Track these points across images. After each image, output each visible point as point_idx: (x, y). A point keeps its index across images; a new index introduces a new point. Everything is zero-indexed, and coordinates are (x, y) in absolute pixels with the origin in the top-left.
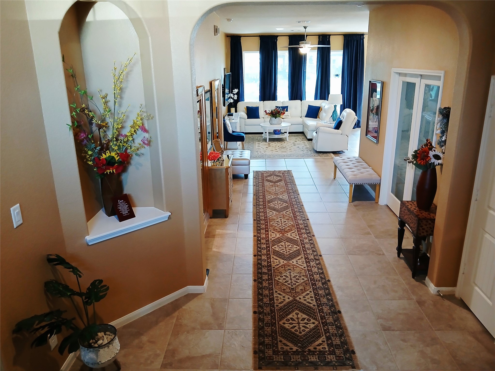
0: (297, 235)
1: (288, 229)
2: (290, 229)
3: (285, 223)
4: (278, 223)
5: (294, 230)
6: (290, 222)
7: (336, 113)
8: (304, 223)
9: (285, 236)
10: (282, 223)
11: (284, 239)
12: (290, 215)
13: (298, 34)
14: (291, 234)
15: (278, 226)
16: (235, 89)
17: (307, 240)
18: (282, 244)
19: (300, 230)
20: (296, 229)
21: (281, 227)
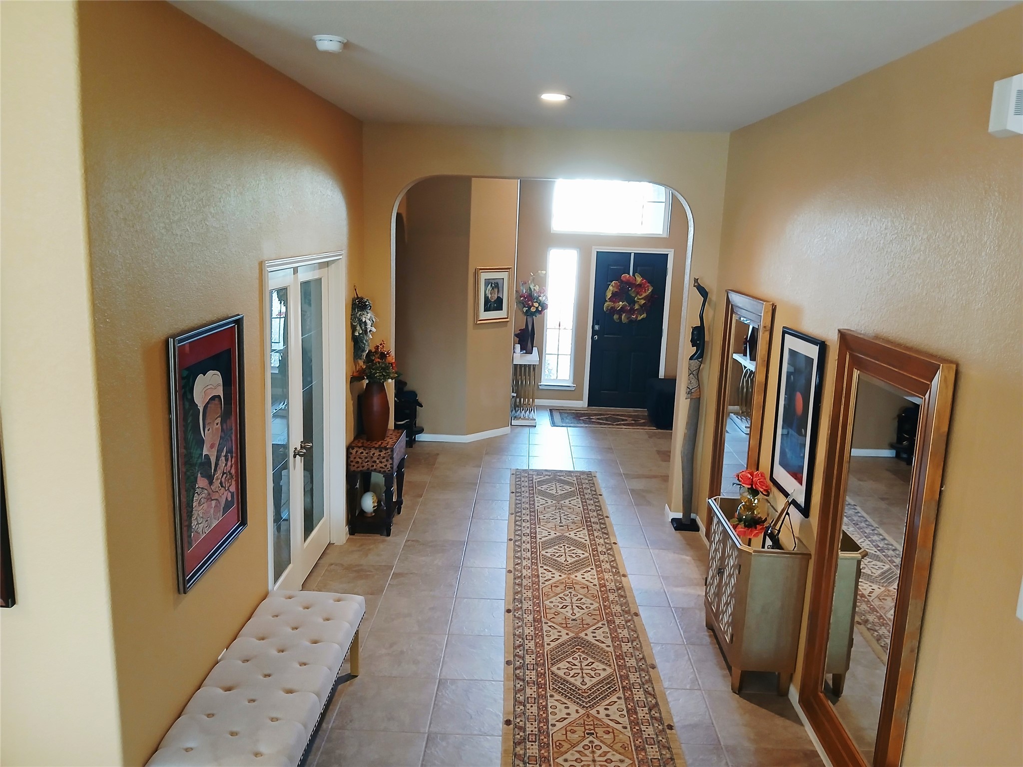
0: (540, 575)
1: (558, 589)
2: (553, 588)
3: (564, 604)
4: (580, 603)
5: (545, 585)
6: (552, 605)
8: (521, 602)
9: (566, 574)
10: (572, 603)
11: (567, 568)
12: (550, 626)
14: (554, 577)
15: (580, 596)
17: (524, 564)
18: (571, 560)
19: (533, 584)
20: (541, 588)
21: (574, 593)
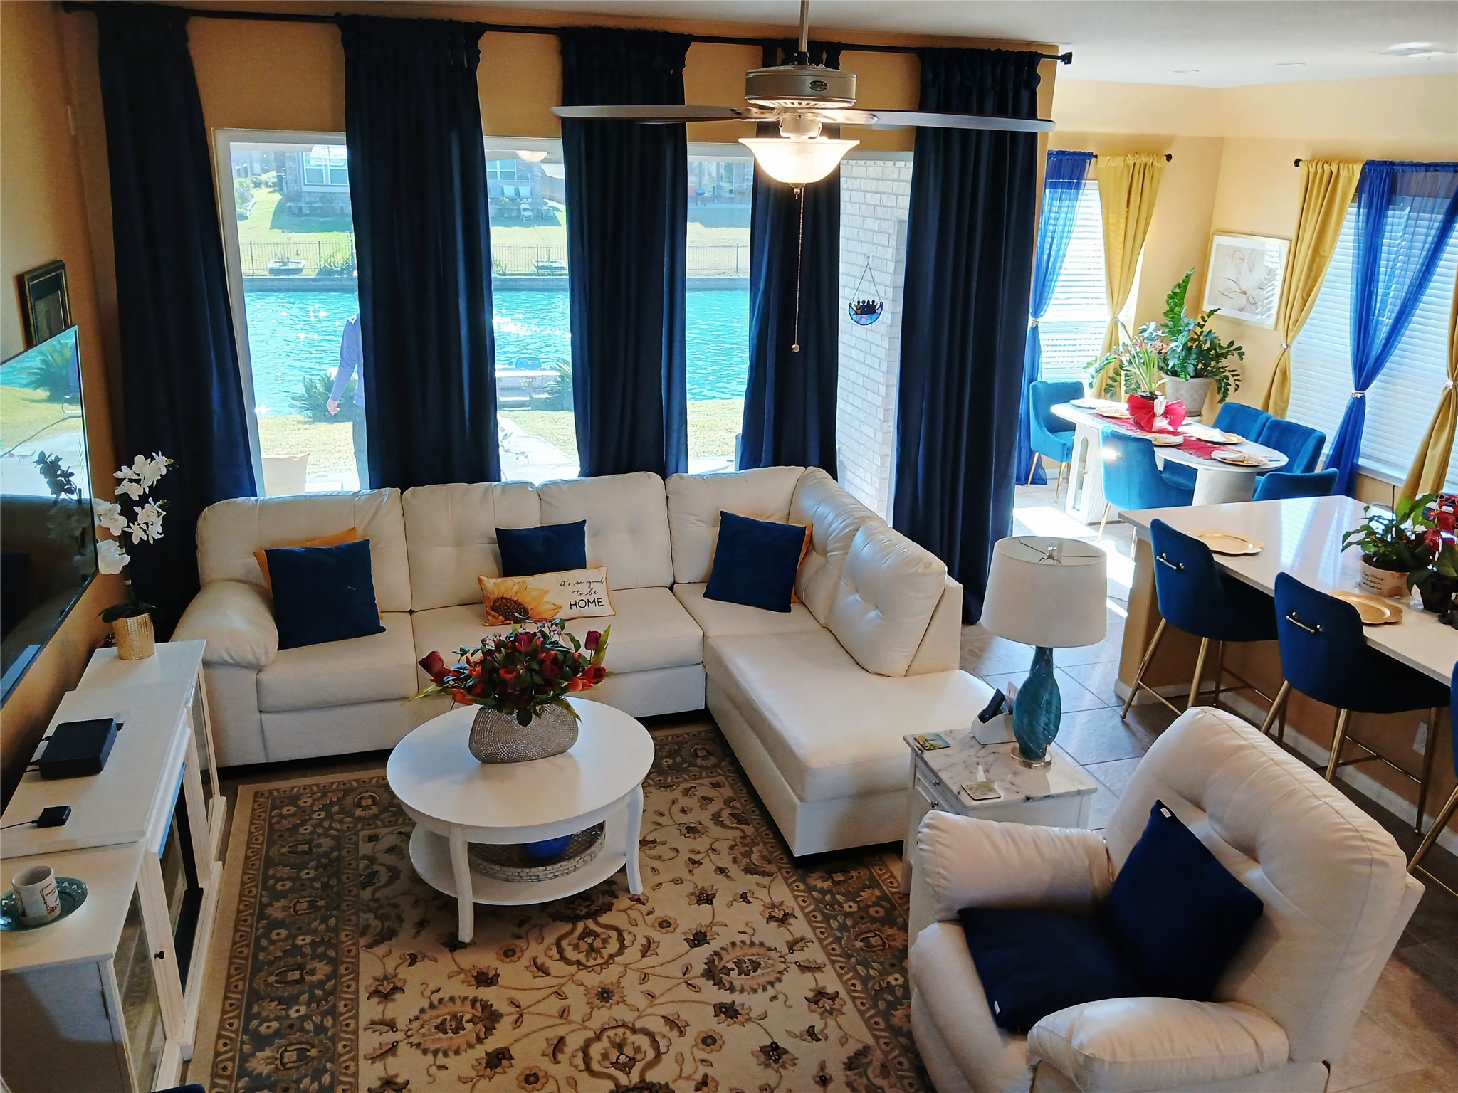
7: (1054, 701)
13: (624, 25)
16: (139, 459)
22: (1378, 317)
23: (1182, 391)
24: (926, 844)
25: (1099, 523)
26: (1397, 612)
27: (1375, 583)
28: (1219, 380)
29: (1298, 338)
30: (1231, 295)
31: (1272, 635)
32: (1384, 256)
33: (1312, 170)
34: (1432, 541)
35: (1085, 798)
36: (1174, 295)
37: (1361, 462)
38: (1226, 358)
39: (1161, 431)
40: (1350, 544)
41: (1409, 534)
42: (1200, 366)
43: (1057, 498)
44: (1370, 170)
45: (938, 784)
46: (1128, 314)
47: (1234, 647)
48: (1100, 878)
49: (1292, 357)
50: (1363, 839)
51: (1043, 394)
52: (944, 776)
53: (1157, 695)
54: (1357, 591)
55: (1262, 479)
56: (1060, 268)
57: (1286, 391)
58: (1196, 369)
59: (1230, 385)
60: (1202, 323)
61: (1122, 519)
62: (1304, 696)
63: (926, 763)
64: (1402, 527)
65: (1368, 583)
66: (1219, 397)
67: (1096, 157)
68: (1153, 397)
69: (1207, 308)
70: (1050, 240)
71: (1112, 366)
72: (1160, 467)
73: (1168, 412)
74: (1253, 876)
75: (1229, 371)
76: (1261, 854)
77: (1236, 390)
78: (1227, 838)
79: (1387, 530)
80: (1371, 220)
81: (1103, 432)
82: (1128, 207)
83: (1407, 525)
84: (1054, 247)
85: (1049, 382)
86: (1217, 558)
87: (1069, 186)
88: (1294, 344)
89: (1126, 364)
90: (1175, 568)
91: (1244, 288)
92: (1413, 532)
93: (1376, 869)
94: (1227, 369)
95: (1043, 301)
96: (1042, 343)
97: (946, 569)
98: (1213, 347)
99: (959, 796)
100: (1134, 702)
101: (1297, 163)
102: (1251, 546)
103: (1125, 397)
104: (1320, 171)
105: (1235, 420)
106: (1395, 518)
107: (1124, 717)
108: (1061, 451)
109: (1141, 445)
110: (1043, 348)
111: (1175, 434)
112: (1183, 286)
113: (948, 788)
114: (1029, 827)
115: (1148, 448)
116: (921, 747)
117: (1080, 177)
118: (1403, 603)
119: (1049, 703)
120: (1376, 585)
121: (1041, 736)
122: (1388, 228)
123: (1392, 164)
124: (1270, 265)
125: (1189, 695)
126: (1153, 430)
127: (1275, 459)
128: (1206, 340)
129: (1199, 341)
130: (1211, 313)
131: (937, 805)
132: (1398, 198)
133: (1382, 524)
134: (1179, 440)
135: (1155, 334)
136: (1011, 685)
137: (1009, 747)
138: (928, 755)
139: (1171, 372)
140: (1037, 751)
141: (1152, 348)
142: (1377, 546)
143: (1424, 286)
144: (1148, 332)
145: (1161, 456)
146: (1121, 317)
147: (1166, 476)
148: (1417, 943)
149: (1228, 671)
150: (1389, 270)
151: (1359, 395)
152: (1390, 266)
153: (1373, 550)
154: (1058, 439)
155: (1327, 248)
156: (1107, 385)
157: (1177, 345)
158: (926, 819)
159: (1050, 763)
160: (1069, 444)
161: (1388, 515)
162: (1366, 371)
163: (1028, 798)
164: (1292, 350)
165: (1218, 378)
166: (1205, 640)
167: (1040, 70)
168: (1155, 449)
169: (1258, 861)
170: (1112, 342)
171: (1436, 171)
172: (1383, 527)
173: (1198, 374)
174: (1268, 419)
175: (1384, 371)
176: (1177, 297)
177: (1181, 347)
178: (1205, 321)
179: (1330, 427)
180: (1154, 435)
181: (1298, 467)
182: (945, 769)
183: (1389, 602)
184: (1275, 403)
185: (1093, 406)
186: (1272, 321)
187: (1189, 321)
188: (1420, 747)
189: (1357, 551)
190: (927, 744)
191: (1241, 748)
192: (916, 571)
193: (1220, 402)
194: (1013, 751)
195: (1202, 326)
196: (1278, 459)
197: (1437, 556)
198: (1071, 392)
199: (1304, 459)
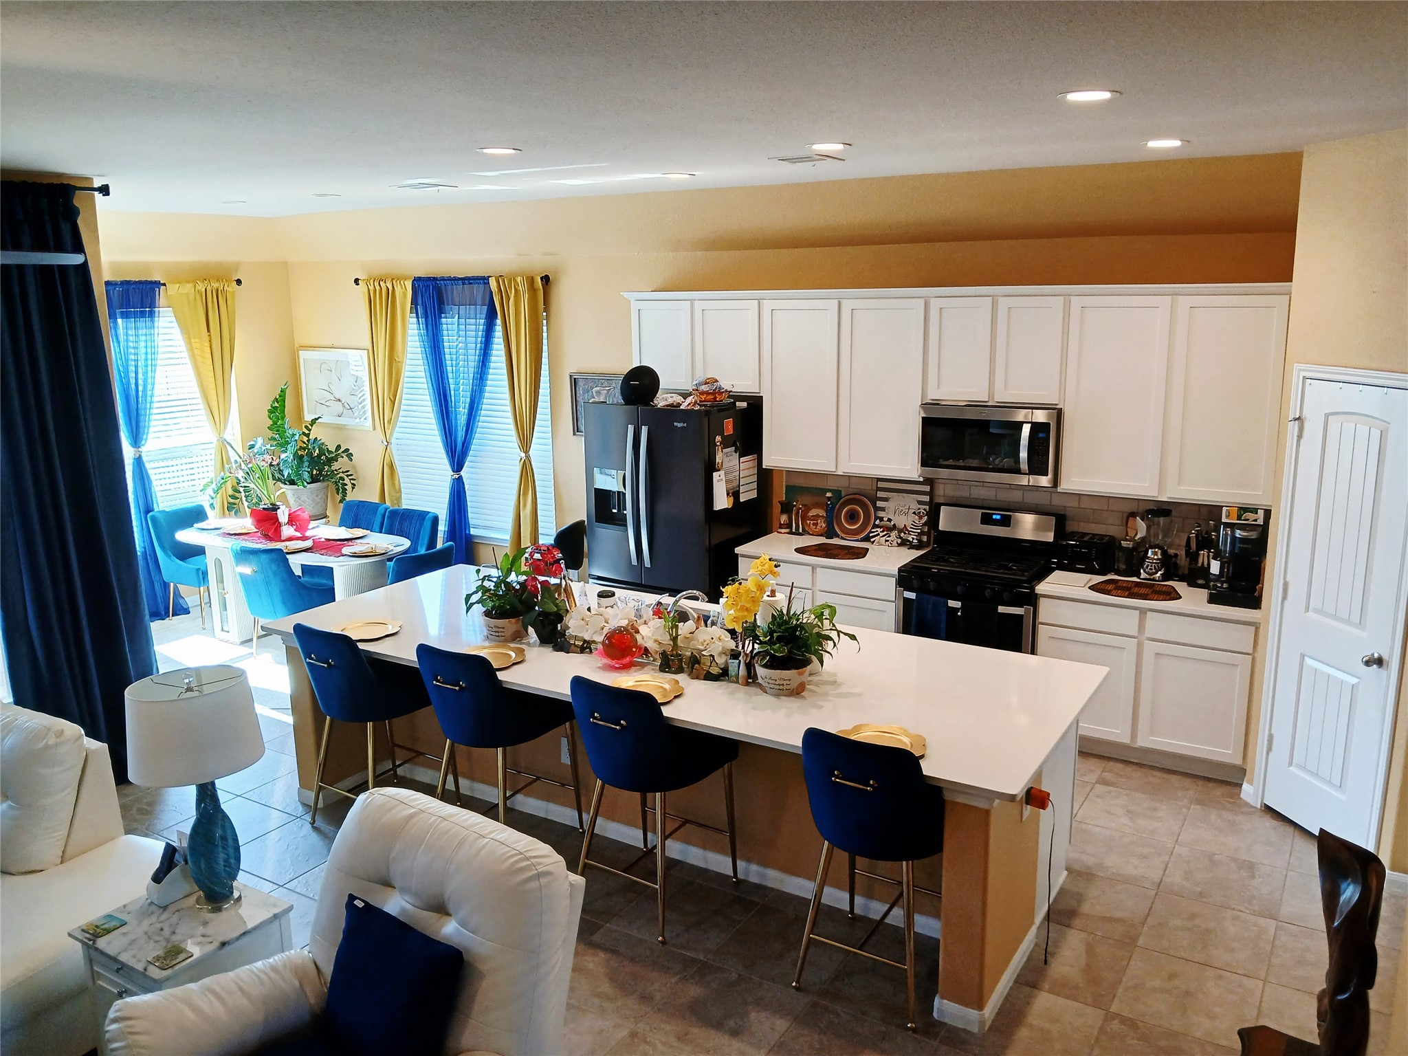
22: (455, 408)
23: (304, 498)
24: (116, 1041)
25: (251, 640)
26: (520, 652)
27: (498, 632)
28: (336, 482)
29: (396, 435)
30: (327, 404)
31: (427, 703)
32: (447, 357)
33: (371, 288)
34: (532, 586)
35: (283, 920)
36: (273, 410)
37: (473, 532)
38: (337, 461)
39: (290, 539)
40: (472, 604)
41: (514, 585)
42: (315, 472)
43: (203, 624)
44: (419, 286)
45: (121, 968)
46: (234, 432)
47: (400, 722)
48: (314, 995)
49: (394, 452)
50: (527, 859)
51: (164, 524)
52: (124, 958)
53: (339, 791)
54: (487, 644)
55: (391, 564)
56: (152, 396)
57: (397, 483)
58: (312, 476)
59: (346, 485)
60: (307, 432)
61: (268, 632)
62: (468, 747)
63: (102, 953)
64: (508, 580)
65: (492, 633)
66: (339, 497)
67: (164, 285)
68: (275, 508)
69: (308, 417)
70: (134, 369)
71: (229, 485)
72: (298, 572)
73: (292, 520)
74: (449, 930)
75: (343, 472)
76: (451, 908)
77: (353, 488)
78: (416, 904)
79: (497, 585)
80: (430, 327)
81: (232, 550)
82: (209, 331)
83: (512, 577)
84: (140, 376)
85: (167, 510)
86: (361, 646)
87: (143, 314)
88: (393, 441)
89: (242, 480)
90: (326, 666)
91: (338, 397)
92: (518, 583)
93: (543, 881)
94: (341, 471)
95: (141, 430)
96: (150, 472)
97: (83, 732)
98: (321, 453)
99: (146, 973)
100: (320, 805)
101: (357, 281)
102: (390, 627)
103: (248, 511)
104: (378, 288)
105: (358, 516)
106: (501, 574)
107: (314, 822)
108: (196, 577)
109: (273, 555)
110: (153, 477)
111: (304, 538)
112: (281, 399)
113: (132, 969)
114: (231, 974)
115: (280, 557)
116: (92, 935)
117: (152, 305)
118: (523, 643)
119: (224, 838)
120: (500, 634)
121: (223, 874)
122: (445, 332)
123: (435, 279)
124: (356, 373)
125: (367, 781)
126: (282, 539)
127: (397, 544)
128: (314, 447)
129: (309, 449)
130: (313, 422)
131: (126, 992)
132: (447, 308)
133: (493, 581)
134: (309, 543)
135: (264, 448)
136: (180, 833)
137: (193, 899)
138: (102, 943)
139: (289, 481)
140: (225, 891)
141: (263, 462)
142: (493, 601)
143: (484, 379)
144: (257, 446)
145: (296, 562)
146: (227, 436)
147: (304, 580)
148: (601, 927)
149: (399, 746)
150: (454, 368)
151: (457, 476)
152: (454, 365)
153: (491, 604)
154: (190, 566)
155: (400, 355)
156: (229, 503)
157: (287, 455)
158: (112, 1014)
159: (240, 897)
160: (203, 568)
161: (495, 573)
162: (457, 456)
163: (223, 944)
164: (393, 447)
165: (333, 480)
166: (370, 725)
167: (76, 202)
168: (288, 556)
169: (450, 915)
170: (223, 462)
171: (470, 284)
172: (494, 584)
173: (314, 480)
174: (386, 509)
175: (471, 453)
176: (277, 409)
177: (292, 457)
178: (310, 430)
179: (440, 507)
180: (283, 544)
181: (422, 547)
182: (125, 950)
183: (512, 645)
184: (389, 494)
185: (218, 527)
186: (369, 423)
187: (294, 431)
188: (566, 759)
189: (478, 609)
190: (98, 930)
191: (411, 816)
192: (47, 743)
193: (341, 502)
194: (198, 902)
195: (308, 435)
196: (402, 544)
197: (540, 598)
198: (194, 516)
199: (425, 539)
